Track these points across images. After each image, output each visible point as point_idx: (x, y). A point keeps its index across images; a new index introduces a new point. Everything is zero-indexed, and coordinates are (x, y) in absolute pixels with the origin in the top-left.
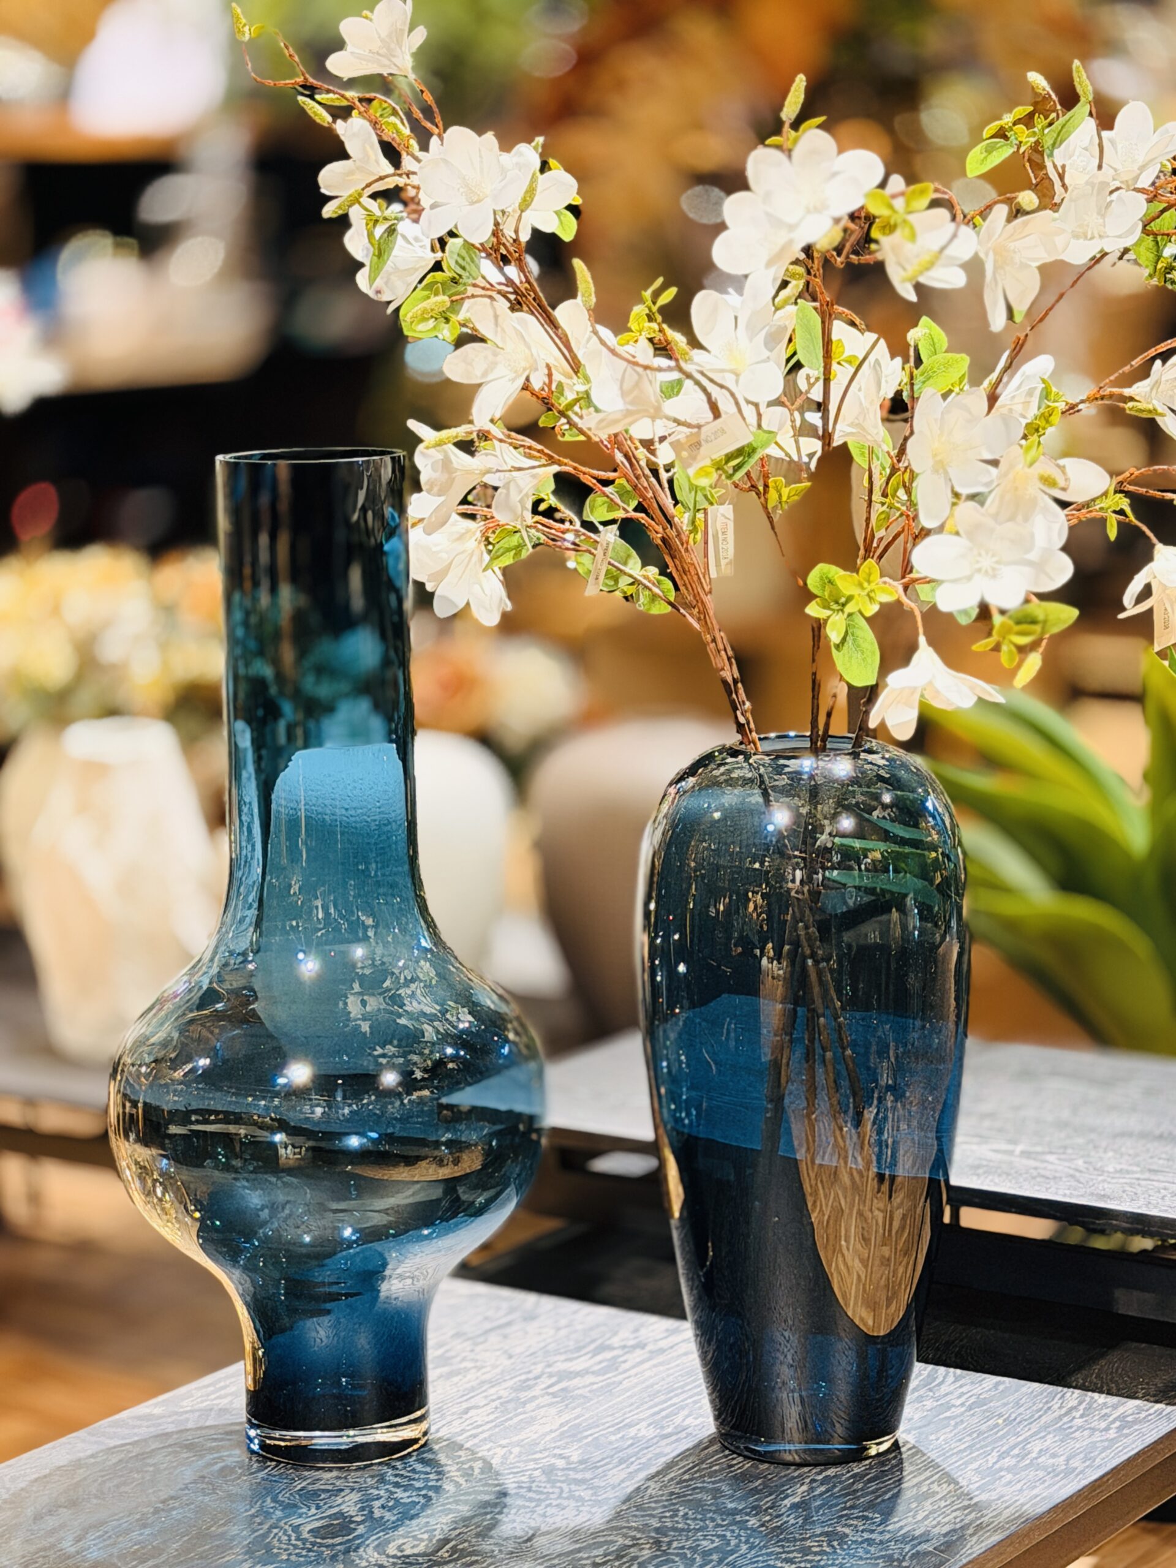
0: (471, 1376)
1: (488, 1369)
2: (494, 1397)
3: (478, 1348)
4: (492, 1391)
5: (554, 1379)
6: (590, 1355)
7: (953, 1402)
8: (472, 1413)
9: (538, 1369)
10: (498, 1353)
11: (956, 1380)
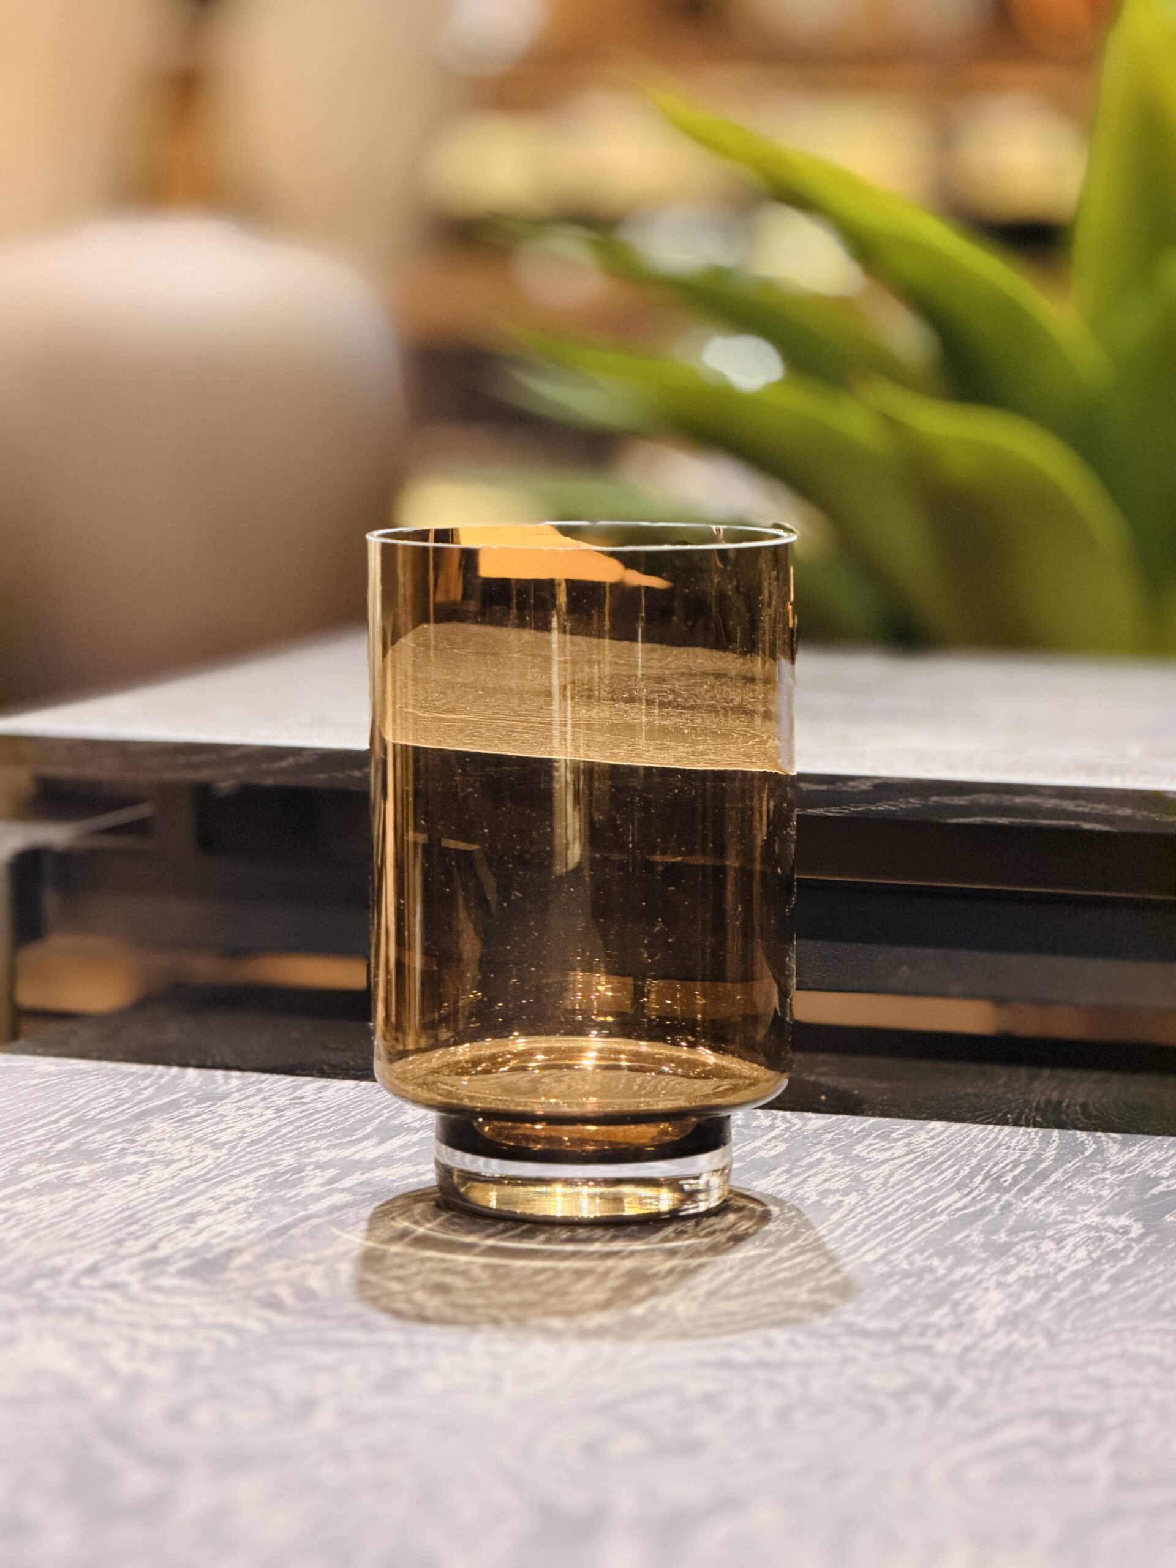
0: (156, 1172)
1: (185, 1163)
2: (232, 1198)
3: (142, 1138)
4: (221, 1190)
5: (331, 1173)
6: (374, 1140)
7: (1153, 1173)
8: (201, 1223)
9: (288, 1159)
10: (188, 1142)
11: (1123, 1145)
